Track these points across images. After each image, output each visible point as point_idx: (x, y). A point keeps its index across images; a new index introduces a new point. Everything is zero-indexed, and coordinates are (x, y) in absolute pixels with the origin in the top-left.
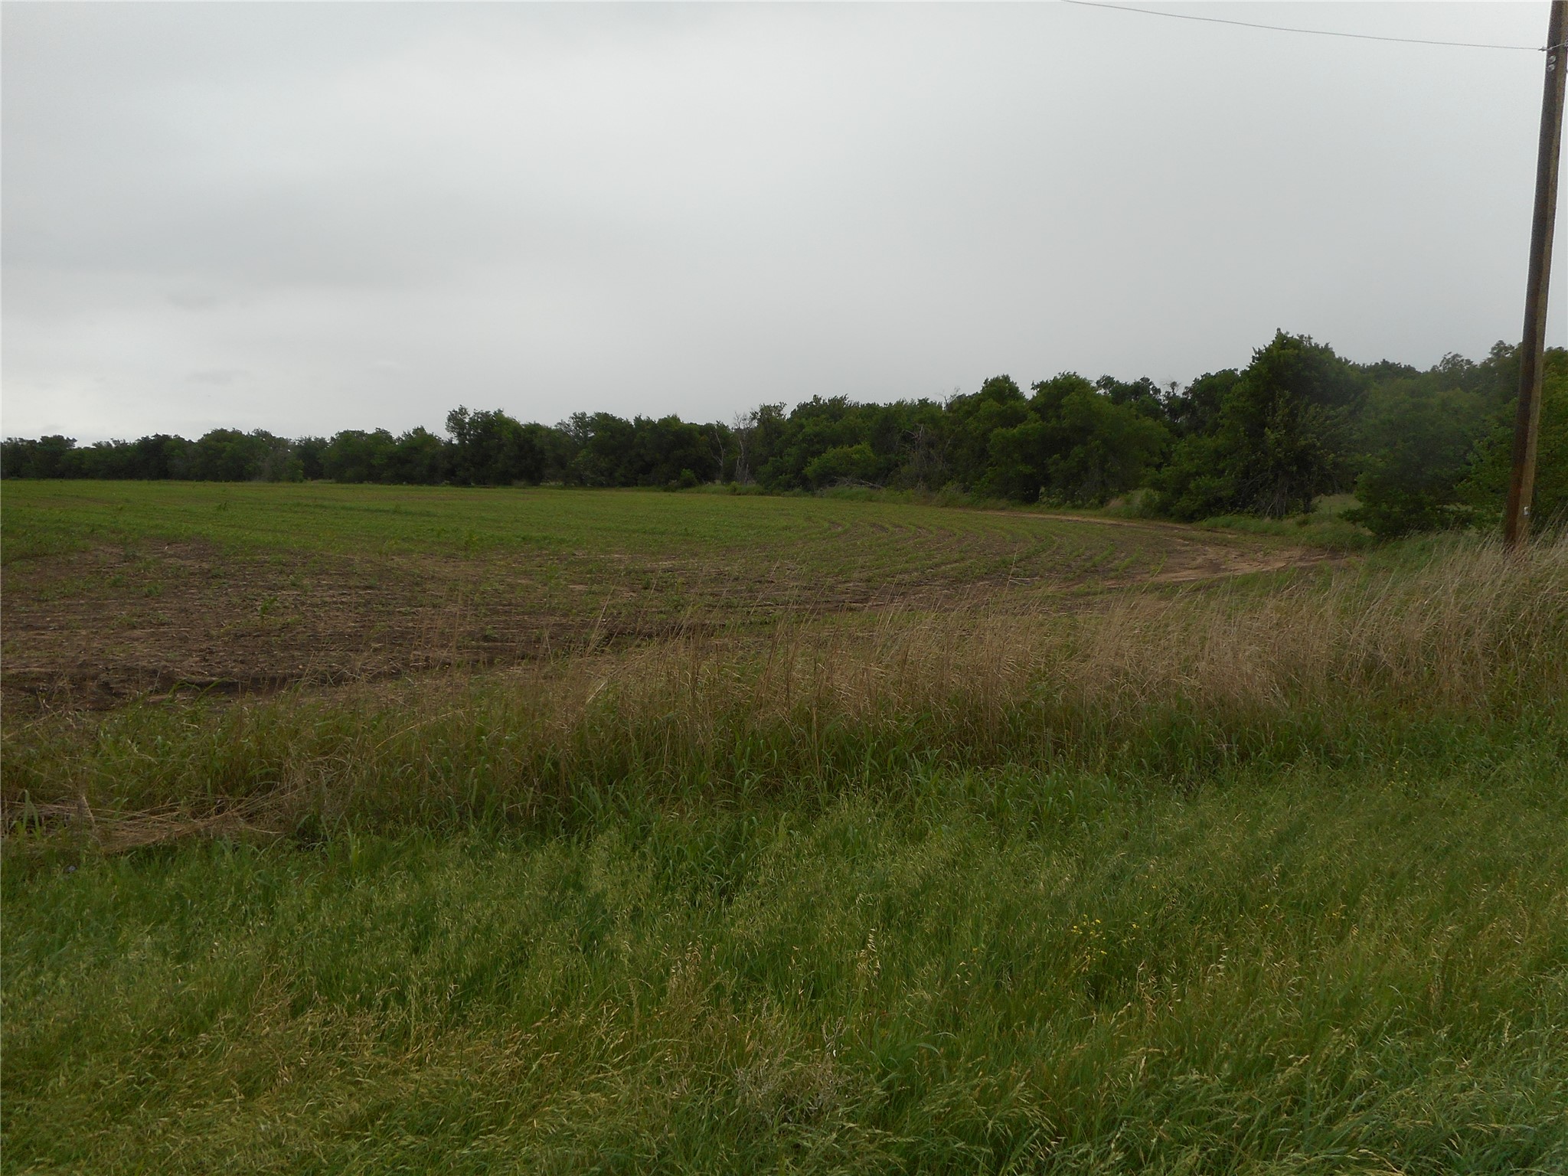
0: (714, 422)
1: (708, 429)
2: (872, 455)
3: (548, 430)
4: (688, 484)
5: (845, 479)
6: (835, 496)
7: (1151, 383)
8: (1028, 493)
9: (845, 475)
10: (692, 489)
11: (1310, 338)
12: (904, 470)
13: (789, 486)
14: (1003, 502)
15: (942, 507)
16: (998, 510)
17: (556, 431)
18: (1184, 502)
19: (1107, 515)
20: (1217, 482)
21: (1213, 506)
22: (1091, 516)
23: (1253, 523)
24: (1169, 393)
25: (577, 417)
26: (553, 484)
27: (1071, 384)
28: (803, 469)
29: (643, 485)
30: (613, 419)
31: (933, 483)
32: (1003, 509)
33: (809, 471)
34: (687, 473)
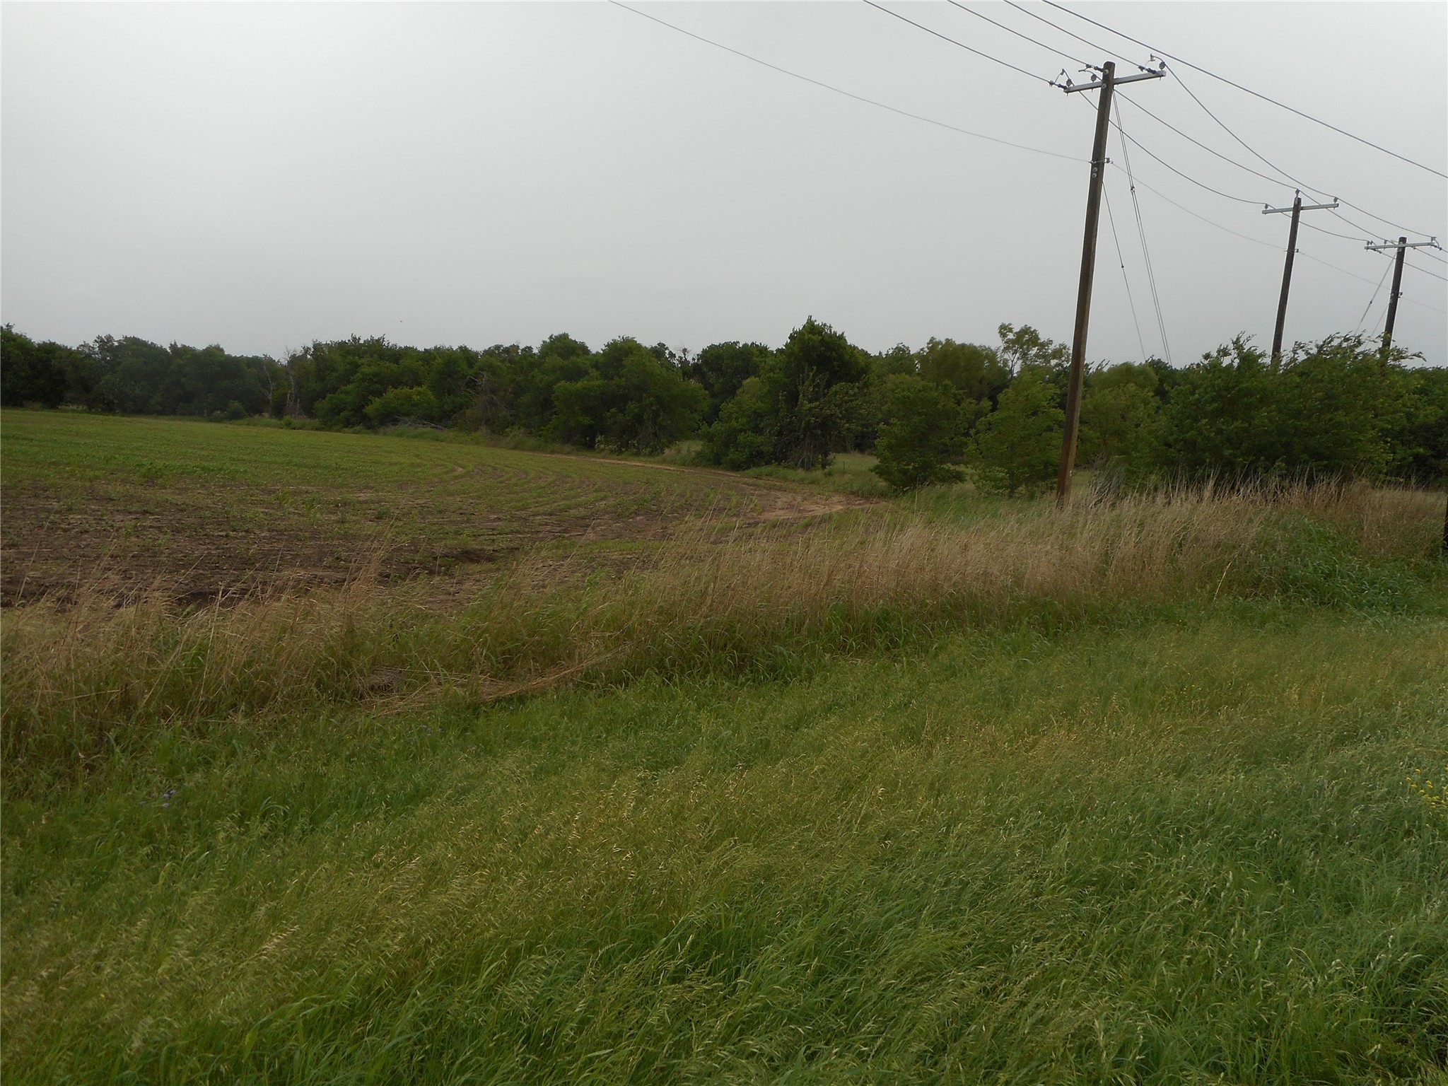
0: (261, 355)
1: (255, 362)
2: (432, 397)
3: (70, 351)
4: (235, 416)
5: (406, 419)
6: (400, 435)
7: (667, 349)
8: (585, 439)
9: (407, 415)
10: (241, 421)
11: (830, 327)
12: (468, 412)
13: (348, 424)
14: (568, 448)
15: (511, 449)
16: (565, 454)
17: (77, 352)
18: (732, 455)
19: (664, 462)
20: (760, 439)
21: (756, 458)
22: (650, 462)
23: (791, 473)
24: (681, 358)
25: (102, 341)
26: (75, 407)
27: (629, 348)
28: (363, 407)
29: (183, 414)
30: (144, 344)
31: (496, 428)
32: (569, 453)
33: (369, 410)
34: (235, 405)
